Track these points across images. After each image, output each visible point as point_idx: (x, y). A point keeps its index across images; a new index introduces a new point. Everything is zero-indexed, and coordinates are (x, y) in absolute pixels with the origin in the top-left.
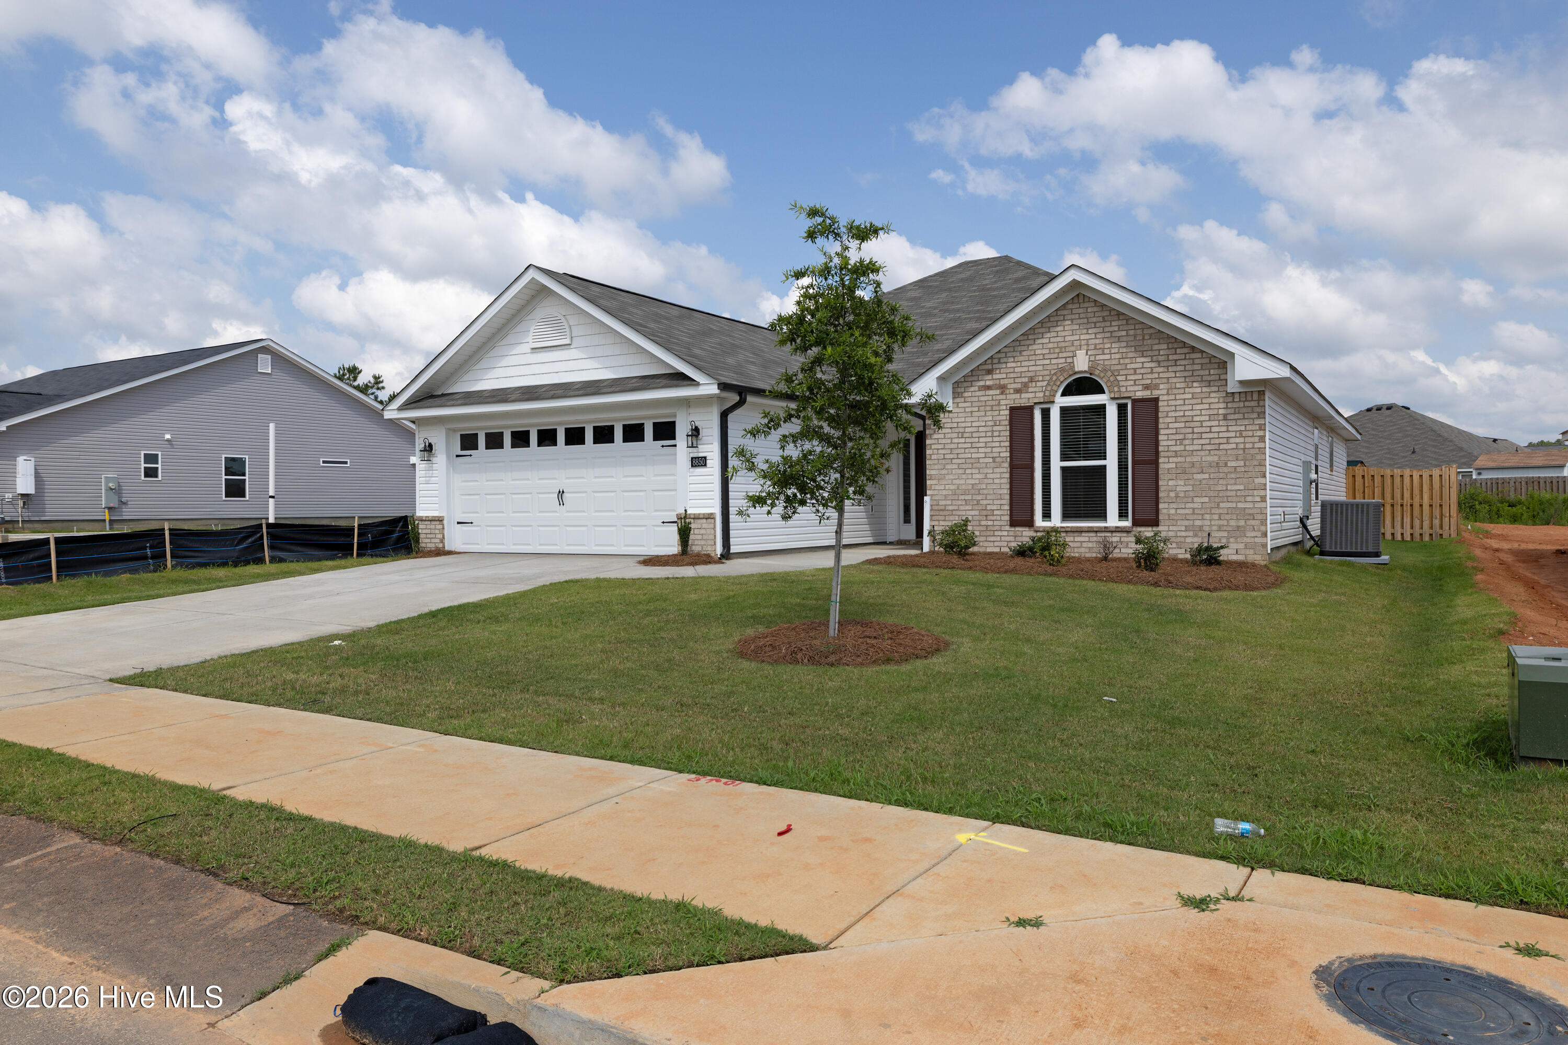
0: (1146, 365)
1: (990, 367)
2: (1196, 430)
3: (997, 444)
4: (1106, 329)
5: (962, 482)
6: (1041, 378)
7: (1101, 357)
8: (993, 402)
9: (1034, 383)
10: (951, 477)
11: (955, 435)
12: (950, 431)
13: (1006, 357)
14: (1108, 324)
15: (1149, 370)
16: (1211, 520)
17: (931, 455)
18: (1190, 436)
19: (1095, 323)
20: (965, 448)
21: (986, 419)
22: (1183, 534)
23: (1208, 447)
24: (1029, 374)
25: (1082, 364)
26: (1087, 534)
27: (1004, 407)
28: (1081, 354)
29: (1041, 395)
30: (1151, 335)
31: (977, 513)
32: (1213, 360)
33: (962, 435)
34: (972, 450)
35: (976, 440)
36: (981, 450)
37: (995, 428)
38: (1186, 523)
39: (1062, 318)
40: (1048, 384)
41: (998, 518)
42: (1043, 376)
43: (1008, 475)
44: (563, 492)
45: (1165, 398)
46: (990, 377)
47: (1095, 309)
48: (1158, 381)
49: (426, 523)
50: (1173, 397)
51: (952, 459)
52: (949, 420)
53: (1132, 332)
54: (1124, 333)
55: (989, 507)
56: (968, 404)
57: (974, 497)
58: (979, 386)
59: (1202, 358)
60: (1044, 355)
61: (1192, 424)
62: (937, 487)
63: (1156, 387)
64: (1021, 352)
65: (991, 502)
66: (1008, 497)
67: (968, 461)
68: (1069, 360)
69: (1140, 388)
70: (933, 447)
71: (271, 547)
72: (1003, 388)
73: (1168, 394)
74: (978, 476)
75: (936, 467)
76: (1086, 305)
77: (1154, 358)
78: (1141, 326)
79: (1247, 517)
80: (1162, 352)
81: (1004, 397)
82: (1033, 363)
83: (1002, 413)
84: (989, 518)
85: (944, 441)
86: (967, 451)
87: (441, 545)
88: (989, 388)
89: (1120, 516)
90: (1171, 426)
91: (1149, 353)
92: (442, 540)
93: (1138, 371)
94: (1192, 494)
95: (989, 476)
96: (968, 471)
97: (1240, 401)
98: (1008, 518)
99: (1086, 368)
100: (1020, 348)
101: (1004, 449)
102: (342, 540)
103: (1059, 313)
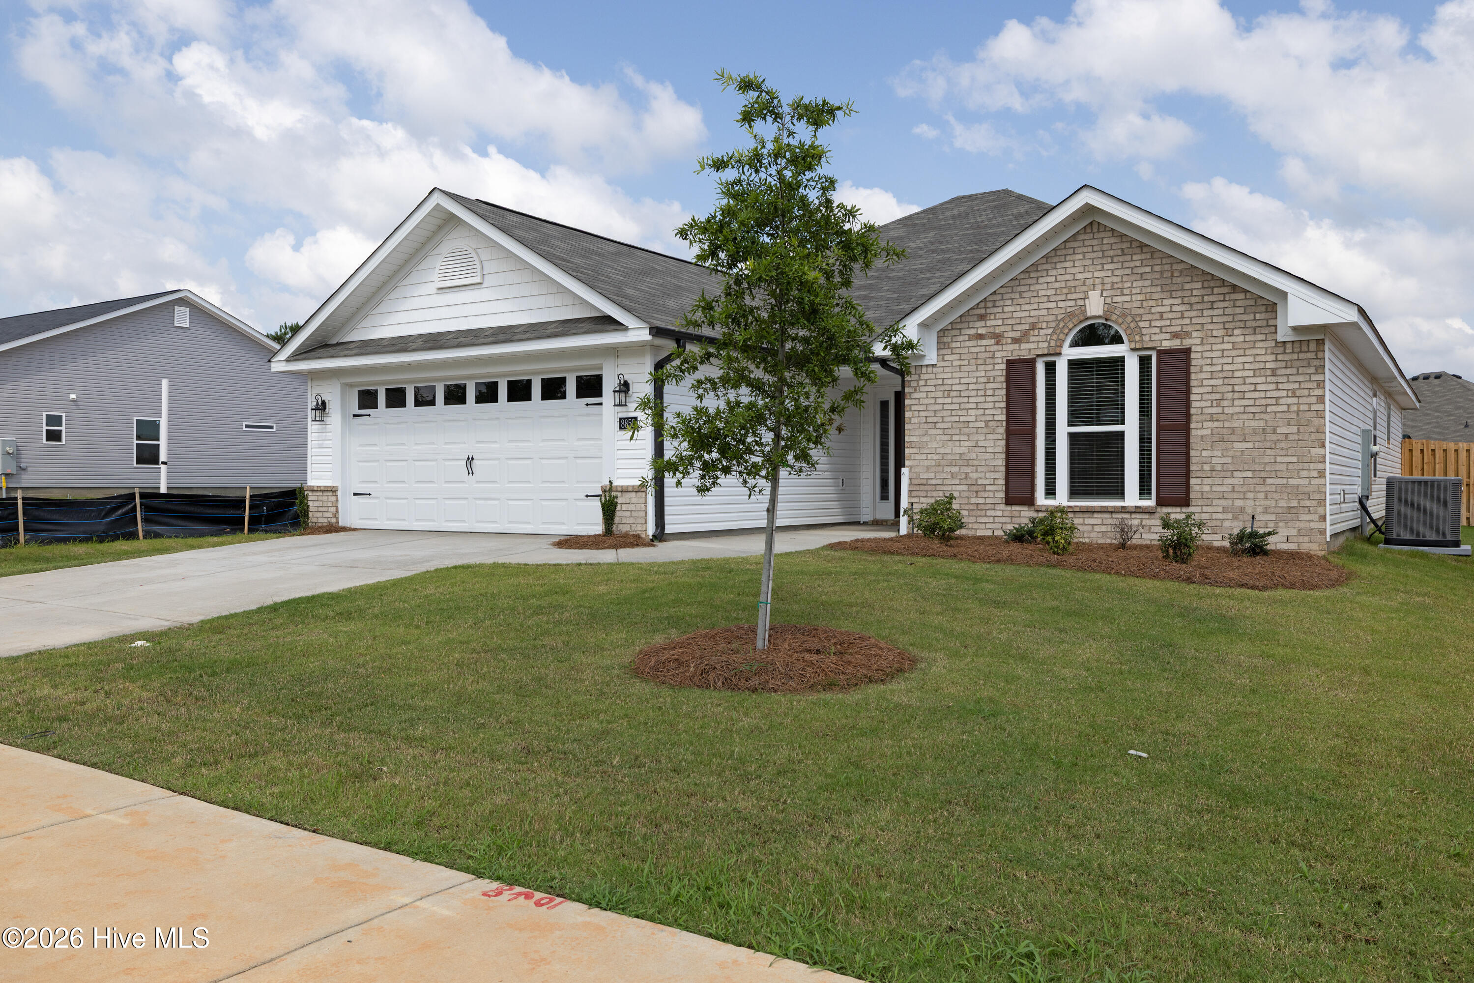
0: (1175, 308)
1: (983, 311)
2: (1237, 388)
3: (991, 405)
4: (1126, 265)
5: (948, 450)
6: (1044, 325)
7: (1120, 299)
8: (987, 355)
9: (1036, 331)
10: (935, 444)
11: (940, 394)
12: (933, 389)
13: (1002, 299)
14: (1128, 258)
15: (1179, 315)
16: (1255, 500)
17: (910, 418)
18: (1230, 396)
19: (1112, 257)
20: (952, 410)
21: (978, 374)
22: (1220, 516)
23: (1253, 409)
24: (1031, 320)
25: (1095, 306)
26: (1099, 515)
27: (1000, 361)
28: (1094, 295)
29: (1045, 345)
30: (1181, 271)
31: (965, 488)
32: (1259, 302)
33: (948, 394)
34: (960, 413)
35: (966, 400)
36: (971, 412)
37: (989, 386)
38: (1224, 503)
39: (1071, 251)
40: (1054, 332)
41: (991, 494)
42: (1047, 322)
43: (1003, 443)
44: (473, 459)
45: (1199, 348)
46: (982, 323)
47: (1113, 240)
48: (1189, 328)
49: (318, 494)
50: (1208, 347)
51: (935, 423)
52: (933, 376)
53: (1157, 268)
54: (1148, 269)
55: (980, 482)
56: (957, 357)
57: (963, 469)
58: (969, 335)
59: (1246, 299)
60: (1048, 296)
61: (1232, 381)
62: (918, 457)
63: (1188, 335)
64: (1020, 293)
65: (983, 475)
66: (1003, 469)
67: (955, 425)
68: (1080, 303)
69: (1168, 336)
70: (913, 408)
71: (146, 520)
72: (998, 337)
73: (1202, 344)
74: (967, 444)
75: (917, 433)
76: (1102, 235)
77: (1186, 299)
78: (1168, 261)
79: (1300, 496)
80: (1195, 293)
81: (999, 347)
82: (1035, 306)
83: (997, 367)
84: (980, 494)
85: (926, 401)
86: (954, 413)
87: (334, 520)
88: (981, 337)
89: (1140, 494)
90: (1205, 383)
91: (1179, 294)
92: (336, 514)
93: (1165, 316)
94: (1231, 467)
95: (981, 443)
96: (955, 438)
97: (1293, 352)
98: (1002, 495)
99: (1101, 313)
100: (1019, 289)
101: (999, 411)
102: (231, 513)
103: (1068, 245)
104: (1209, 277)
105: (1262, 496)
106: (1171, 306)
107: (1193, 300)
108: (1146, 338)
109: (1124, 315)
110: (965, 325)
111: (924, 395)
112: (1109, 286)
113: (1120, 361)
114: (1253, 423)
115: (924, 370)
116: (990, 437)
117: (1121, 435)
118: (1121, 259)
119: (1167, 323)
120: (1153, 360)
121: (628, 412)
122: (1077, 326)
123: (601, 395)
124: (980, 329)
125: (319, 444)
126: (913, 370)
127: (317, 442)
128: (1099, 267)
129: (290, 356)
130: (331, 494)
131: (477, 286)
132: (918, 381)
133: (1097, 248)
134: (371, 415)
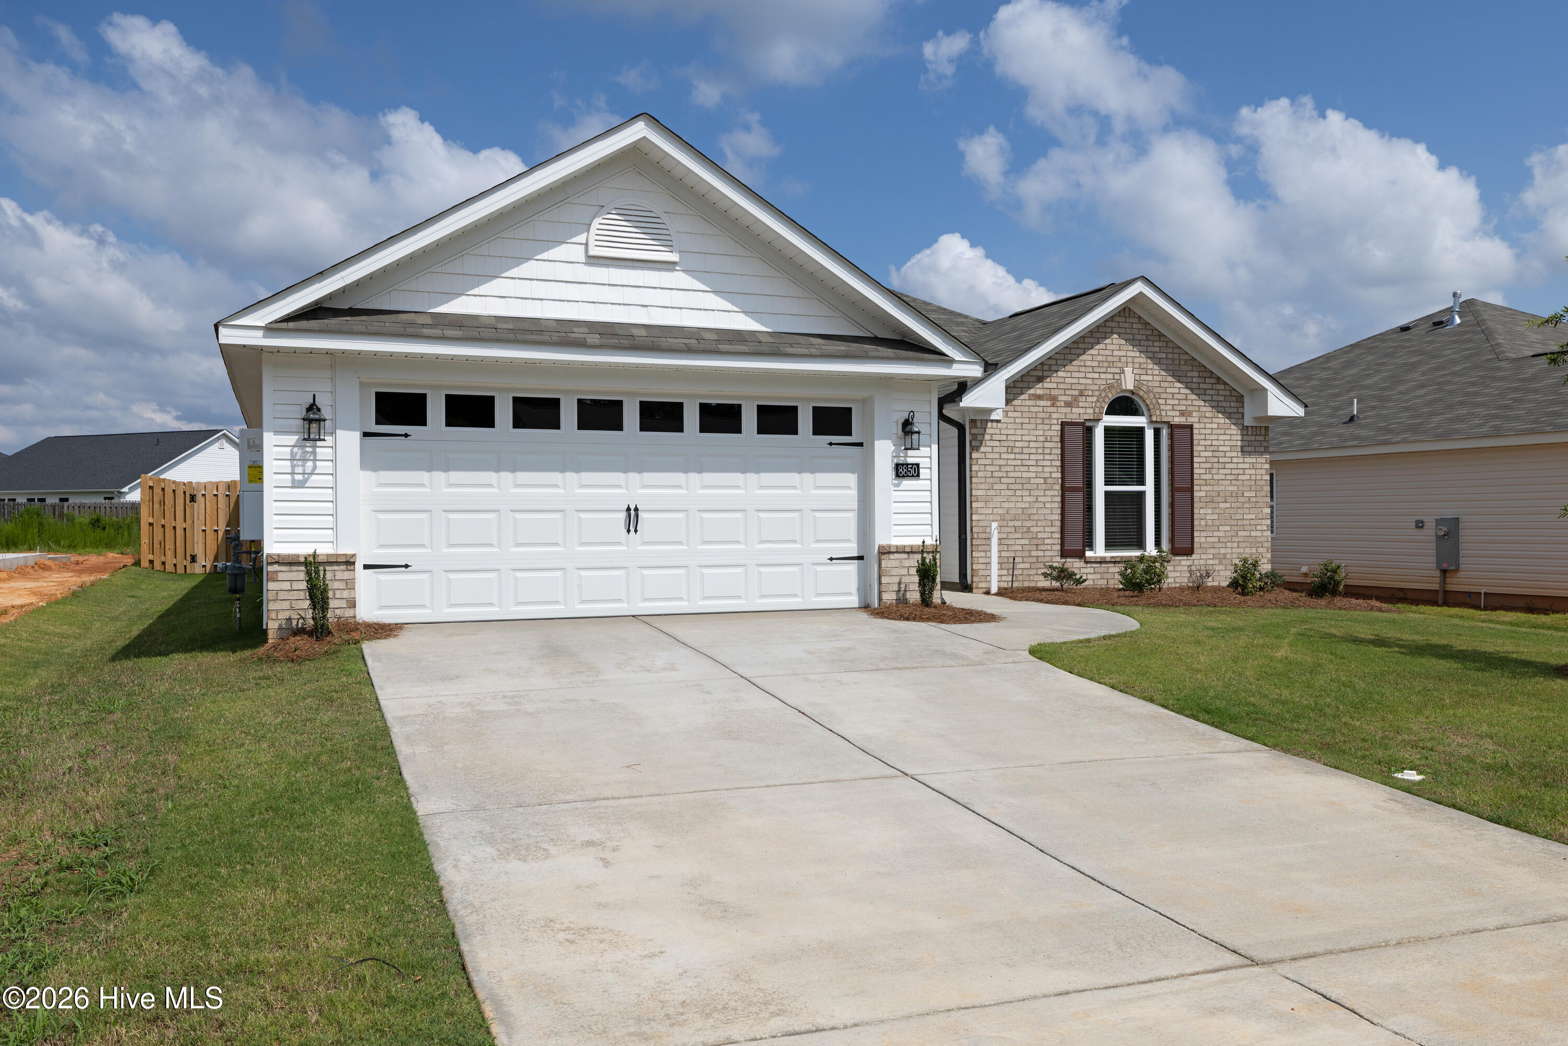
104: (1203, 369)
105: (1235, 545)
106: (1180, 388)
107: (1194, 386)
108: (1163, 413)
109: (1148, 392)
110: (1025, 385)
111: (990, 449)
112: (1137, 366)
113: (1140, 431)
114: (1231, 488)
115: (989, 424)
116: (1048, 493)
117: (1142, 494)
118: (1146, 343)
119: (1177, 402)
120: (1165, 432)
121: (906, 456)
122: (1111, 396)
123: (849, 433)
124: (1038, 390)
125: (293, 480)
126: (979, 424)
127: (289, 477)
128: (1131, 348)
129: (276, 322)
130: (344, 567)
131: (668, 266)
132: (984, 435)
133: (1128, 331)
134: (406, 435)
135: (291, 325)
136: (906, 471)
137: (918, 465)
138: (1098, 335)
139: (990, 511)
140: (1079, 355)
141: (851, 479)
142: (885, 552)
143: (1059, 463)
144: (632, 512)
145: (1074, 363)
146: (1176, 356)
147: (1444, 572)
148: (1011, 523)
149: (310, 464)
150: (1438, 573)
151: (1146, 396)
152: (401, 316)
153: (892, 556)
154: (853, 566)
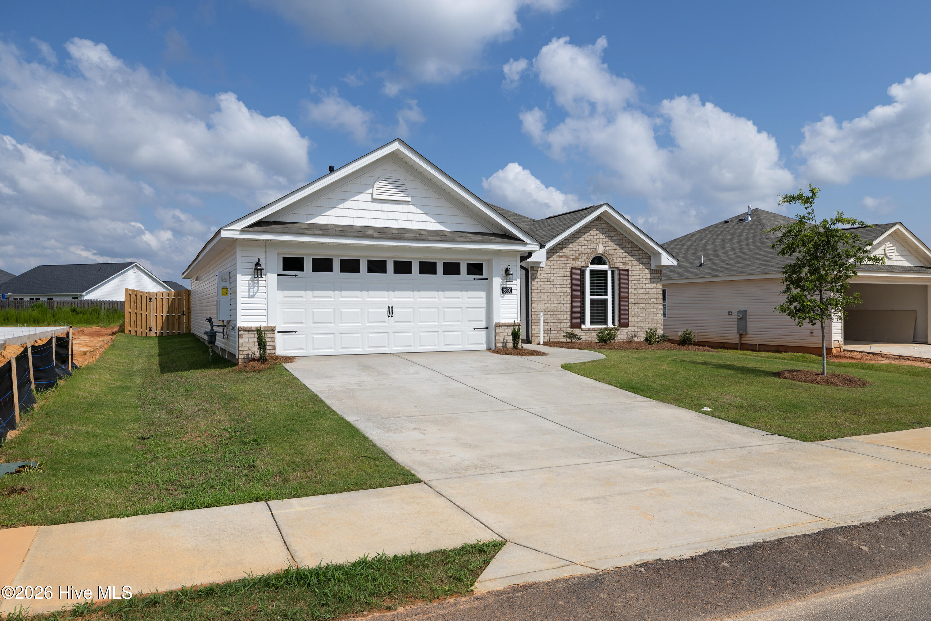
1: (561, 246)
2: (641, 285)
3: (565, 286)
4: (610, 235)
5: (549, 305)
6: (584, 255)
7: (607, 248)
8: (563, 265)
9: (581, 257)
10: (543, 302)
11: (546, 280)
12: (543, 277)
13: (569, 242)
14: (610, 233)
15: (625, 256)
17: (534, 290)
18: (639, 287)
19: (605, 231)
20: (551, 287)
21: (560, 273)
22: (636, 330)
23: (645, 292)
24: (579, 252)
25: (600, 250)
27: (568, 268)
28: (600, 245)
29: (584, 263)
30: (625, 240)
31: (556, 321)
32: (647, 255)
33: (549, 280)
34: (554, 289)
35: (556, 283)
36: (558, 289)
37: (565, 278)
38: (638, 325)
39: (592, 227)
40: (587, 258)
41: (566, 324)
43: (570, 302)
45: (631, 269)
46: (562, 251)
47: (605, 225)
48: (627, 262)
50: (633, 270)
51: (544, 293)
52: (543, 272)
53: (619, 238)
54: (616, 238)
55: (561, 318)
56: (552, 264)
57: (555, 313)
58: (557, 256)
59: (643, 253)
60: (585, 243)
61: (639, 282)
62: (537, 308)
63: (627, 264)
64: (575, 240)
65: (562, 316)
66: (570, 313)
67: (552, 294)
68: (595, 247)
69: (622, 264)
70: (535, 285)
72: (567, 257)
73: (631, 267)
74: (556, 302)
75: (536, 297)
76: (602, 222)
77: (627, 251)
79: (657, 323)
80: (629, 249)
81: (567, 262)
82: (580, 247)
83: (567, 270)
84: (562, 324)
85: (540, 283)
86: (551, 289)
87: (273, 352)
88: (561, 257)
90: (632, 282)
91: (625, 249)
92: (275, 348)
93: (621, 256)
94: (639, 313)
95: (562, 302)
96: (552, 299)
97: (655, 273)
98: (569, 324)
99: (602, 253)
100: (575, 239)
101: (568, 289)
103: (592, 224)
104: (633, 244)
105: (647, 323)
106: (623, 253)
107: (629, 252)
108: (616, 264)
109: (609, 254)
110: (555, 251)
111: (539, 280)
112: (604, 243)
113: (605, 272)
114: (645, 297)
115: (539, 269)
116: (565, 299)
117: (606, 300)
118: (608, 233)
119: (621, 259)
120: (616, 272)
121: (507, 284)
122: (593, 256)
123: (482, 275)
124: (561, 253)
125: (249, 295)
126: (535, 269)
127: (247, 293)
128: (601, 235)
129: (245, 228)
130: (270, 332)
131: (406, 203)
132: (537, 274)
133: (600, 227)
134: (296, 276)
135: (251, 229)
136: (506, 291)
137: (511, 288)
138: (587, 229)
139: (540, 308)
140: (579, 238)
141: (483, 294)
142: (498, 326)
143: (570, 286)
144: (391, 308)
145: (577, 241)
146: (621, 238)
147: (741, 335)
148: (549, 313)
149: (256, 288)
150: (738, 335)
151: (608, 256)
152: (295, 224)
153: (501, 328)
154: (484, 332)
